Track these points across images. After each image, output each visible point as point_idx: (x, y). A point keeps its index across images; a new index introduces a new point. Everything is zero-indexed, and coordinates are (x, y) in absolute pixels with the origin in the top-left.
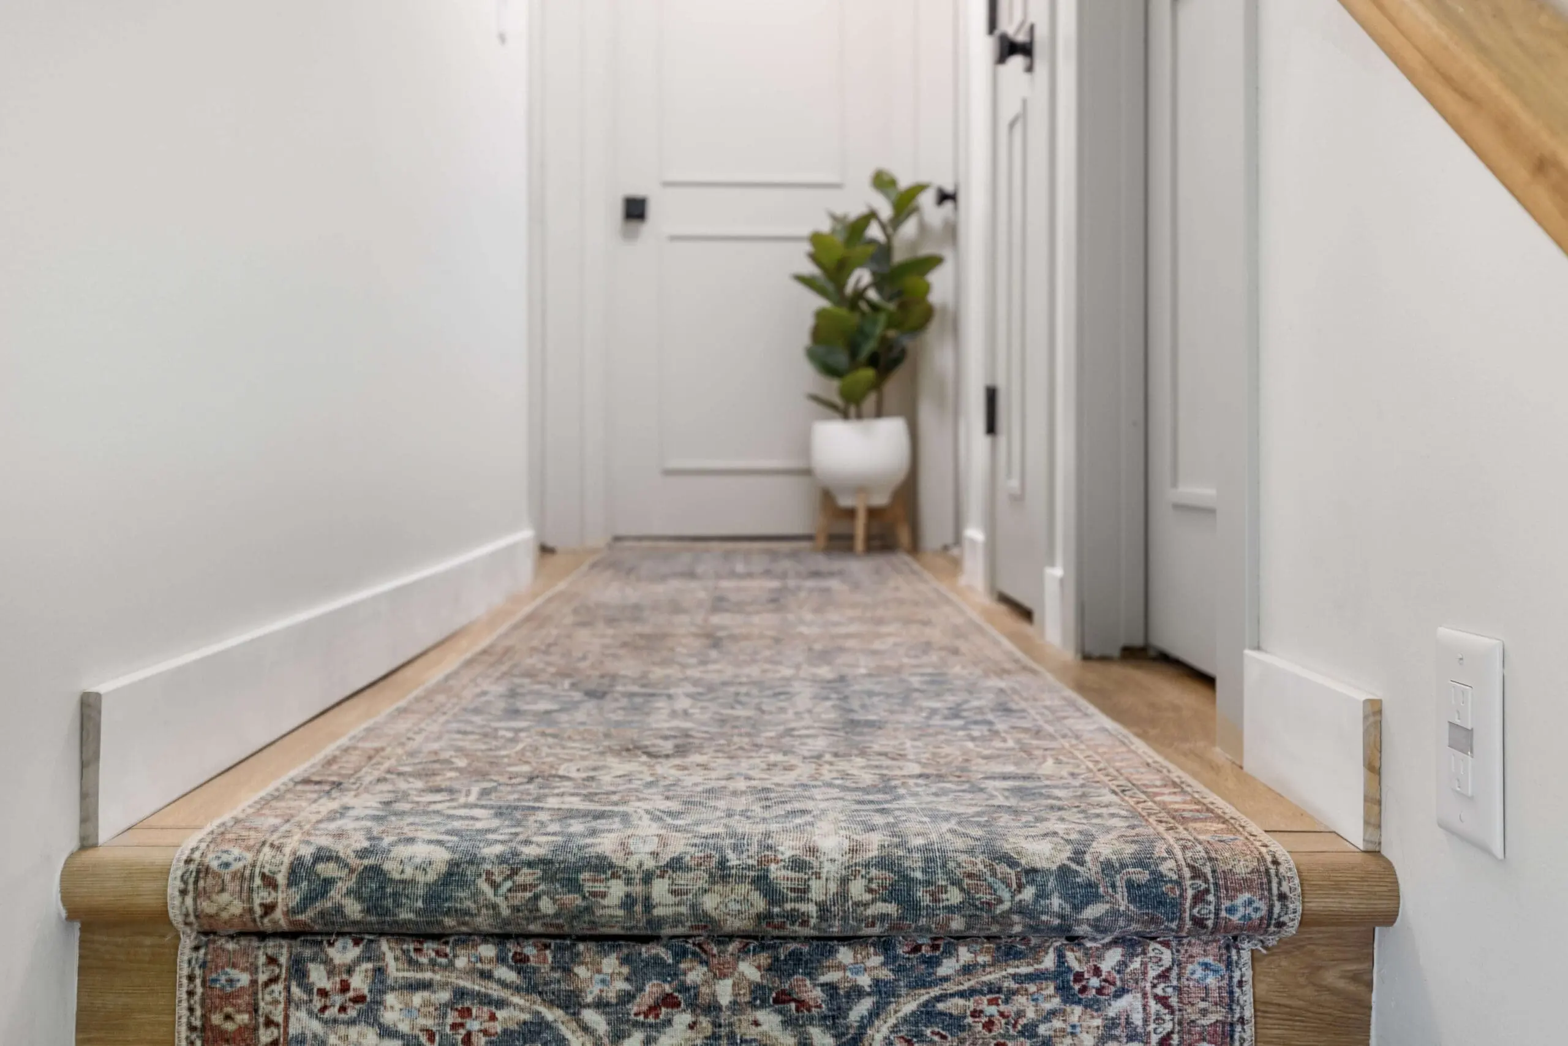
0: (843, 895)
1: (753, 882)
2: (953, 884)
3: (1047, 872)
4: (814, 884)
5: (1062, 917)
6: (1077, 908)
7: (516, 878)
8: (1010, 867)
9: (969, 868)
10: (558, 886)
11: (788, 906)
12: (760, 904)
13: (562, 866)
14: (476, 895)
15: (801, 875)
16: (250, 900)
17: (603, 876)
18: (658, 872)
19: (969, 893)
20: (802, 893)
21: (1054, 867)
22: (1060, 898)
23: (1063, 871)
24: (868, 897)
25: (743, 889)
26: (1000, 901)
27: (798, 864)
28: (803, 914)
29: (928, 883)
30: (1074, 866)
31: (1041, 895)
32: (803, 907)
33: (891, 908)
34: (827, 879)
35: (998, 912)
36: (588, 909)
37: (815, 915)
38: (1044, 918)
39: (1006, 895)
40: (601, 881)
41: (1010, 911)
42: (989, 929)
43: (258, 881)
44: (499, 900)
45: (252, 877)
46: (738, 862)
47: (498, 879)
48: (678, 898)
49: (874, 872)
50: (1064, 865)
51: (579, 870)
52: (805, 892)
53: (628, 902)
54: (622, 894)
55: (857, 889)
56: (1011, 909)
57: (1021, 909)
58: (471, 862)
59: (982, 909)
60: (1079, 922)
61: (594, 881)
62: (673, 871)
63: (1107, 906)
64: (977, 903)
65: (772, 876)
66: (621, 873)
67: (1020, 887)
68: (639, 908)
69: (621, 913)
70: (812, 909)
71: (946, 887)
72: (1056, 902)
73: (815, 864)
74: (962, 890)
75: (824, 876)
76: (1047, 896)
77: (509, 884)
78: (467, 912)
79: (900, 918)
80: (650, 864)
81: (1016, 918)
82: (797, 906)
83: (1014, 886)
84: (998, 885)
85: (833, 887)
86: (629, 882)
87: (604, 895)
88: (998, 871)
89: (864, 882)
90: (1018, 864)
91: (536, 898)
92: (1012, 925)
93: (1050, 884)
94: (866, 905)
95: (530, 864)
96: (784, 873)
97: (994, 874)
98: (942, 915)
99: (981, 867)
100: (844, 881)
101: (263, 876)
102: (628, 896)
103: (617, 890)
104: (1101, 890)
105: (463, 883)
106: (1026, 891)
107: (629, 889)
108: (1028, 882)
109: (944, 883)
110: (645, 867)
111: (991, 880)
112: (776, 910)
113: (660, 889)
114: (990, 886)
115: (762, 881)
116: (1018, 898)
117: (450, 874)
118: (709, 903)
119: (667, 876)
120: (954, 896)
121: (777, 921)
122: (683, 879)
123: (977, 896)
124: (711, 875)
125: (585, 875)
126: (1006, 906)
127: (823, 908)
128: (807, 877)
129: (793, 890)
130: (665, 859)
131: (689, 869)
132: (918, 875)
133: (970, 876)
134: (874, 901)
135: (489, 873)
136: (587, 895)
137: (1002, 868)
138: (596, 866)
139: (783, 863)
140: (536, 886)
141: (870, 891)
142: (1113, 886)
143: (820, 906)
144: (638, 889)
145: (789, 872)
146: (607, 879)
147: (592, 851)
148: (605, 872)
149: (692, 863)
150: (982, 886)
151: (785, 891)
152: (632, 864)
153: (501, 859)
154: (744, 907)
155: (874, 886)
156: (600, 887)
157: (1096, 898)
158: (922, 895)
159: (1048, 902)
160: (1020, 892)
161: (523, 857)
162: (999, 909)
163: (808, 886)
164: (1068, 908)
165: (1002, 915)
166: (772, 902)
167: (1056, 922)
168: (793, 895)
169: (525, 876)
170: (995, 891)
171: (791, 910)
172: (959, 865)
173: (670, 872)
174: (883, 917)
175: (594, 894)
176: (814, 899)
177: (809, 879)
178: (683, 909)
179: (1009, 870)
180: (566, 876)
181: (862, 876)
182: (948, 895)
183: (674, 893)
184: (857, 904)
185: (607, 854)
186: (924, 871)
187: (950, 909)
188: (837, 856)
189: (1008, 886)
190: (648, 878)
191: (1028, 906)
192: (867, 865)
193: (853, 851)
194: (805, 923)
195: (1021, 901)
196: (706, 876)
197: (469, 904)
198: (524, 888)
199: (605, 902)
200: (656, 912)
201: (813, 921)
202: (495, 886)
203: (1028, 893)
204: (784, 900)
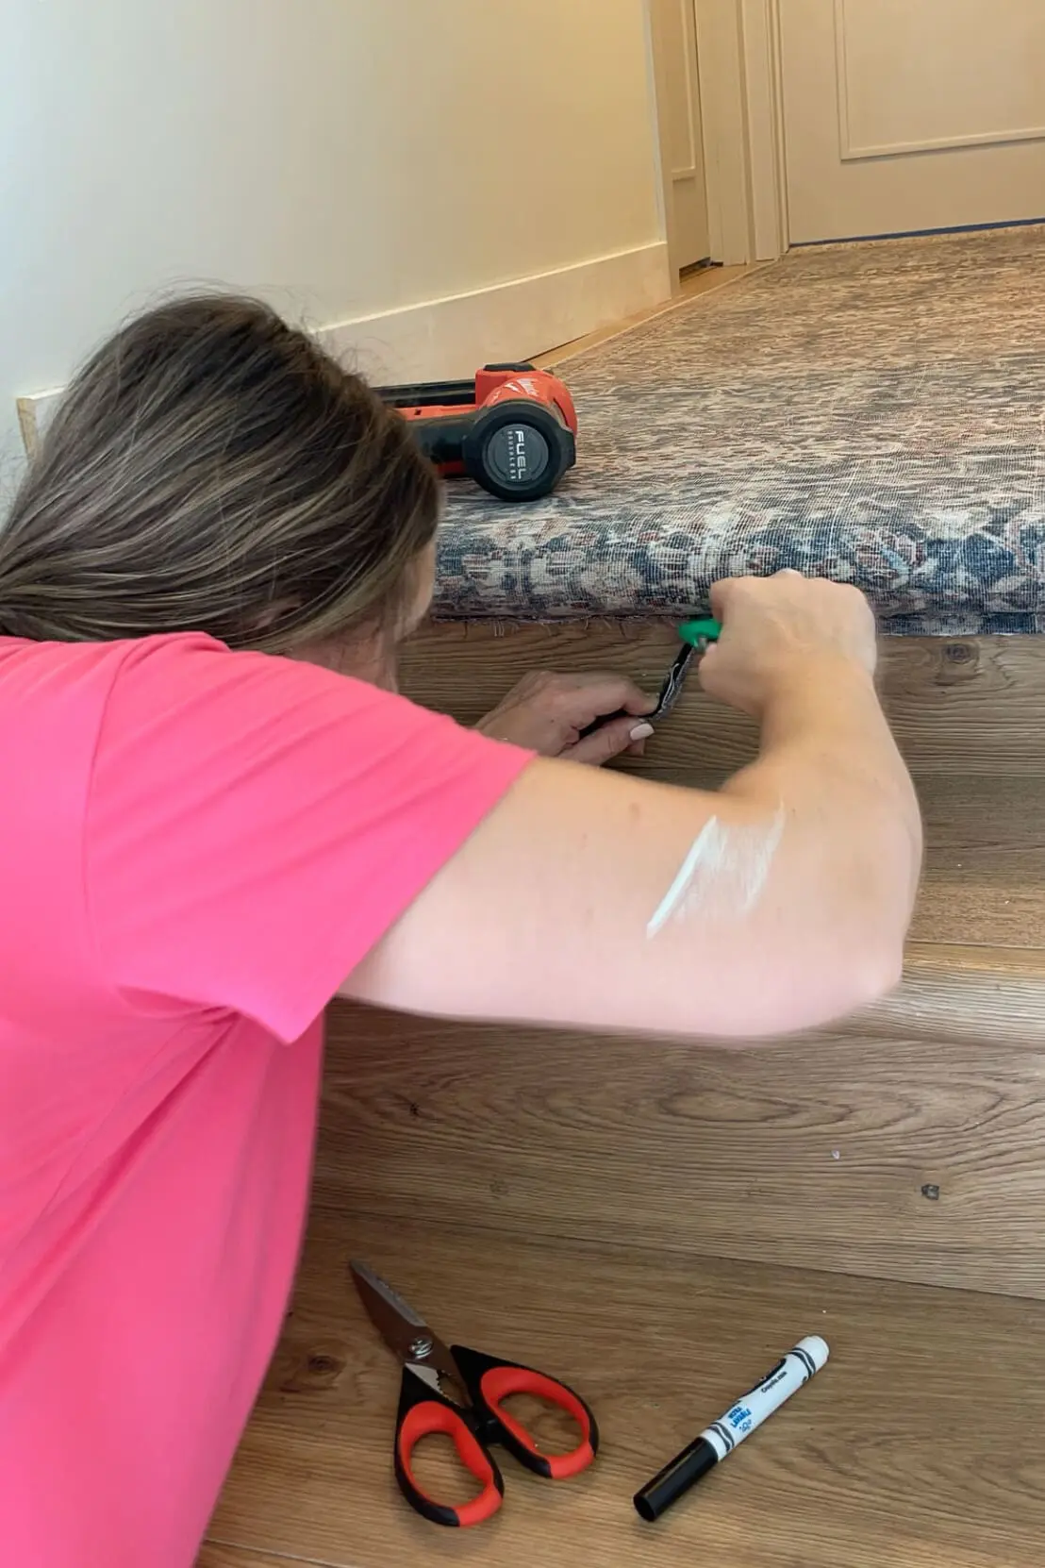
0: (723, 571)
1: (630, 560)
2: (843, 558)
3: (952, 544)
4: (693, 559)
5: (967, 590)
6: (987, 582)
8: (912, 538)
9: (865, 542)
11: (666, 583)
12: (637, 581)
13: (447, 549)
15: (680, 551)
17: (485, 558)
18: (537, 552)
19: (861, 567)
20: (680, 569)
21: (964, 538)
22: (967, 570)
23: (974, 541)
25: (620, 566)
26: (896, 575)
27: (678, 541)
28: (682, 590)
29: (816, 557)
30: (988, 536)
31: (944, 568)
32: (680, 583)
34: (706, 555)
35: (894, 587)
36: (471, 589)
37: (694, 591)
38: (948, 592)
39: (903, 569)
40: (483, 562)
41: (908, 585)
42: (888, 605)
46: (617, 541)
48: (555, 578)
49: (758, 546)
50: (977, 535)
51: (461, 552)
52: (683, 569)
53: (509, 582)
54: (502, 574)
55: (738, 564)
56: (909, 583)
57: (920, 584)
59: (875, 584)
60: (991, 597)
61: (475, 562)
62: (552, 551)
63: (1023, 579)
64: (870, 577)
65: (649, 553)
66: (501, 554)
67: (920, 560)
68: (519, 588)
69: (503, 593)
70: (691, 585)
71: (836, 561)
72: (961, 576)
73: (697, 539)
74: (853, 564)
75: (704, 551)
76: (953, 569)
80: (530, 545)
81: (916, 593)
82: (675, 582)
83: (914, 559)
84: (895, 558)
85: (712, 562)
86: (509, 563)
87: (485, 576)
88: (897, 544)
89: (747, 557)
90: (921, 535)
92: (912, 601)
93: (956, 556)
96: (663, 549)
97: (892, 546)
99: (879, 539)
100: (725, 556)
102: (508, 576)
103: (497, 570)
104: (1017, 561)
106: (926, 563)
107: (507, 569)
108: (930, 555)
109: (834, 557)
110: (525, 548)
111: (887, 553)
112: (654, 587)
113: (538, 568)
114: (885, 559)
115: (640, 560)
116: (920, 570)
118: (586, 580)
119: (545, 556)
120: (845, 570)
121: (656, 598)
122: (560, 558)
123: (869, 570)
124: (589, 554)
125: (468, 557)
126: (904, 580)
127: (701, 584)
128: (686, 553)
129: (669, 566)
130: (546, 539)
131: (568, 548)
132: (806, 549)
133: (864, 549)
136: (469, 576)
137: (903, 541)
138: (478, 548)
139: (663, 541)
141: (752, 566)
142: (1032, 557)
143: (699, 582)
144: (517, 570)
145: (668, 549)
146: (489, 560)
147: (477, 535)
148: (486, 554)
149: (572, 543)
150: (876, 559)
151: (662, 567)
152: (513, 545)
154: (623, 584)
155: (756, 561)
156: (481, 569)
157: (1011, 570)
159: (952, 575)
160: (919, 565)
162: (896, 583)
163: (687, 561)
164: (976, 582)
165: (899, 589)
166: (649, 580)
167: (964, 596)
168: (670, 571)
170: (891, 564)
171: (670, 587)
172: (854, 538)
173: (549, 552)
175: (476, 575)
176: (692, 575)
177: (688, 555)
178: (561, 588)
179: (909, 541)
180: (450, 558)
181: (745, 551)
182: (837, 570)
183: (551, 571)
185: (491, 537)
186: (813, 545)
188: (723, 533)
189: (907, 558)
190: (527, 558)
191: (928, 580)
192: (752, 540)
193: (740, 526)
194: (683, 601)
195: (920, 574)
196: (584, 554)
199: (487, 583)
200: (538, 591)
201: (693, 598)
203: (929, 566)
204: (662, 577)
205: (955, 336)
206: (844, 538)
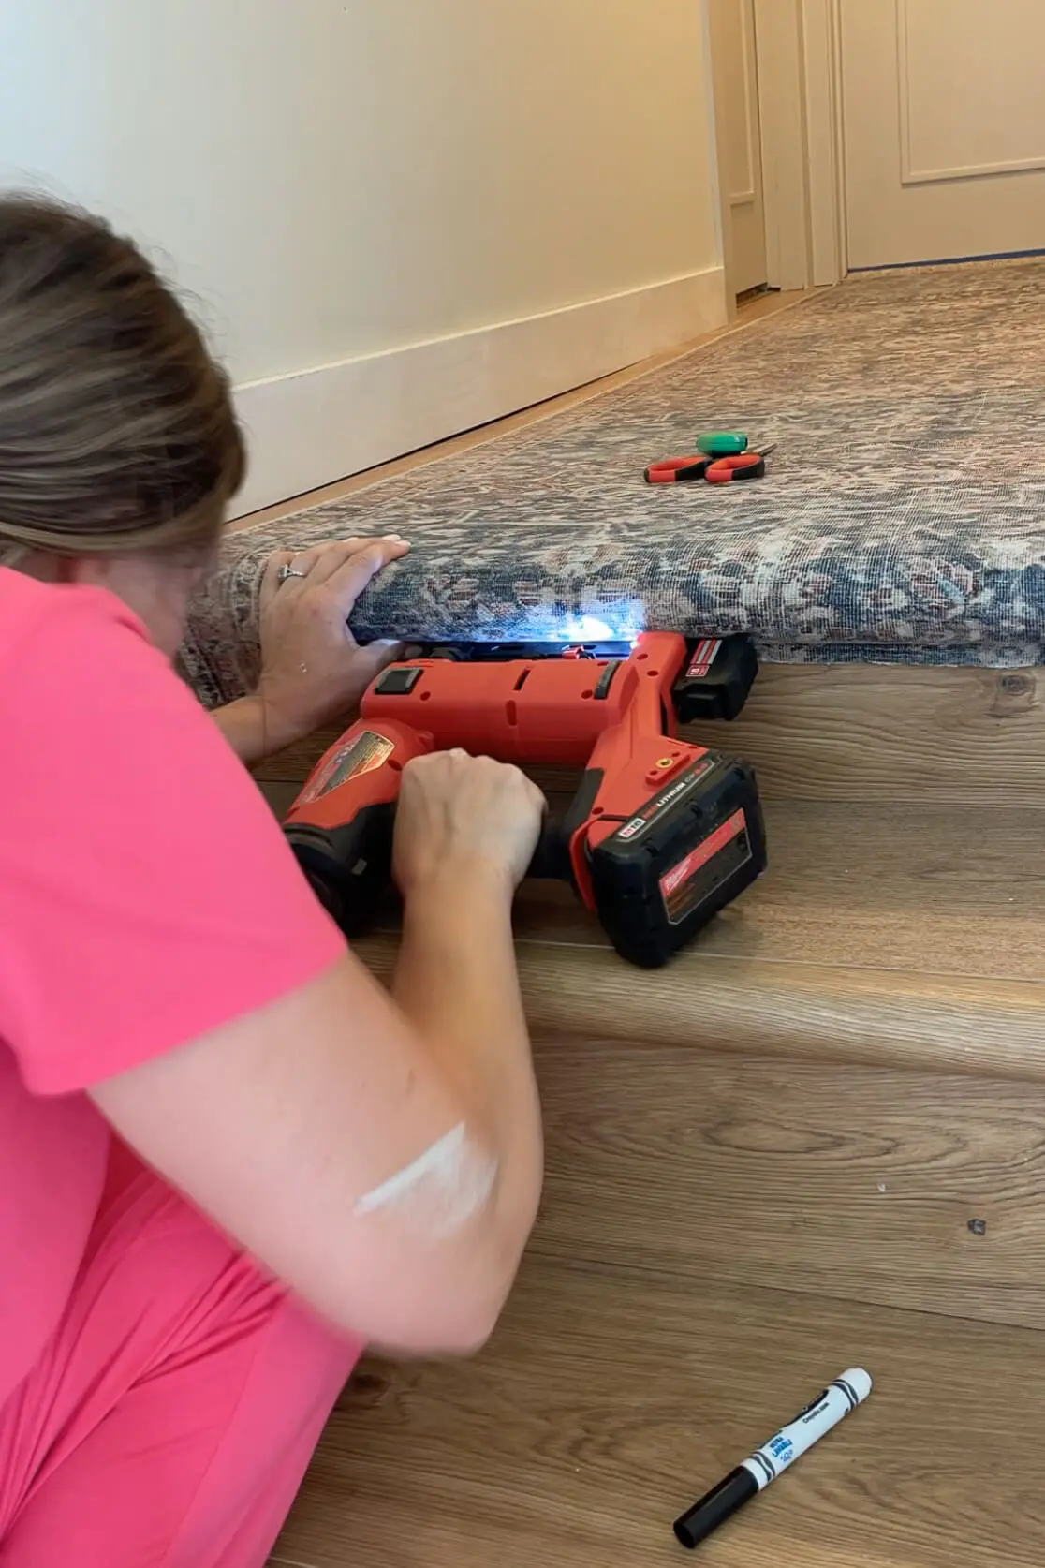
0: (775, 600)
1: (681, 587)
2: (898, 587)
3: (1010, 574)
4: (744, 587)
5: (1024, 621)
7: (455, 586)
8: (968, 568)
9: (919, 572)
10: (493, 594)
11: (718, 611)
12: (688, 609)
13: (498, 575)
14: (420, 602)
15: (733, 579)
16: (228, 605)
17: (535, 585)
18: (588, 580)
19: (916, 596)
20: (732, 597)
21: (1023, 568)
22: (1025, 600)
23: (1032, 571)
24: (803, 601)
25: (671, 594)
26: (952, 605)
27: (730, 569)
28: (733, 619)
29: (870, 586)
31: (1001, 598)
32: (733, 612)
33: (828, 613)
34: (759, 583)
35: (949, 617)
36: (522, 616)
37: (746, 619)
38: (1005, 623)
39: (959, 599)
40: (533, 590)
41: (964, 616)
42: (942, 636)
43: (234, 588)
44: (440, 608)
45: (229, 584)
46: (669, 568)
47: (439, 587)
48: (606, 605)
49: (811, 575)
50: (1035, 565)
51: (512, 579)
52: (735, 597)
53: (559, 610)
54: (553, 601)
55: (791, 593)
56: (964, 613)
57: (976, 615)
58: (415, 573)
59: (930, 614)
61: (526, 589)
62: (603, 579)
64: (925, 607)
65: (701, 581)
66: (552, 581)
67: (977, 590)
68: (570, 614)
69: (554, 619)
70: (743, 613)
71: (890, 590)
72: (1018, 606)
73: (750, 568)
74: (908, 593)
75: (756, 579)
76: (1010, 600)
77: (449, 592)
78: (413, 620)
79: (837, 624)
80: (581, 572)
81: (971, 623)
82: (727, 611)
83: (970, 589)
84: (951, 588)
85: (765, 591)
86: (560, 589)
87: (536, 602)
88: (953, 574)
89: (800, 585)
90: (978, 565)
91: (474, 606)
92: (967, 632)
93: (1013, 586)
94: (799, 609)
95: (468, 574)
96: (715, 577)
97: (948, 575)
98: (885, 621)
99: (934, 569)
100: (778, 585)
101: (239, 584)
102: (559, 602)
103: (548, 598)
105: (407, 591)
106: (983, 594)
107: (558, 597)
108: (986, 585)
109: (888, 587)
110: (576, 575)
111: (943, 583)
112: (705, 615)
113: (589, 595)
114: (941, 589)
115: (691, 588)
116: (972, 602)
117: (396, 584)
119: (596, 583)
120: (899, 600)
121: (708, 626)
122: (612, 586)
123: (925, 600)
124: (641, 582)
125: (519, 584)
126: (959, 610)
127: (753, 612)
128: (738, 581)
129: (721, 594)
130: (599, 566)
131: (619, 576)
132: (860, 578)
133: (919, 578)
134: (808, 605)
135: (431, 583)
136: (520, 603)
137: (959, 570)
138: (529, 575)
139: (715, 568)
140: (473, 594)
141: (805, 595)
143: (750, 610)
144: (569, 596)
145: (721, 577)
146: (539, 587)
147: (528, 562)
148: (537, 581)
149: (623, 571)
150: (931, 589)
151: (714, 595)
152: (564, 573)
153: (444, 570)
154: (673, 613)
155: (809, 590)
156: (532, 595)
158: (861, 598)
159: (1009, 605)
160: (975, 595)
161: (464, 567)
162: (951, 614)
163: (739, 590)
164: (1033, 613)
165: (954, 620)
166: (700, 608)
167: (1022, 627)
168: (722, 599)
169: (464, 585)
170: (947, 595)
171: (721, 615)
172: (909, 568)
173: (600, 579)
174: (820, 622)
175: (527, 602)
176: (744, 603)
177: (740, 583)
178: (613, 615)
179: (965, 571)
180: (501, 585)
181: (798, 580)
182: (892, 600)
183: (602, 599)
184: (790, 608)
185: (543, 564)
186: (868, 573)
187: (894, 614)
188: (776, 561)
189: (963, 588)
190: (578, 585)
191: (984, 610)
192: (805, 569)
193: (795, 554)
195: (976, 605)
196: (635, 582)
197: (414, 611)
198: (462, 596)
199: (538, 609)
200: (589, 618)
201: (745, 626)
202: (436, 594)
203: (986, 596)
204: (713, 605)
205: (1016, 363)
206: (899, 567)
